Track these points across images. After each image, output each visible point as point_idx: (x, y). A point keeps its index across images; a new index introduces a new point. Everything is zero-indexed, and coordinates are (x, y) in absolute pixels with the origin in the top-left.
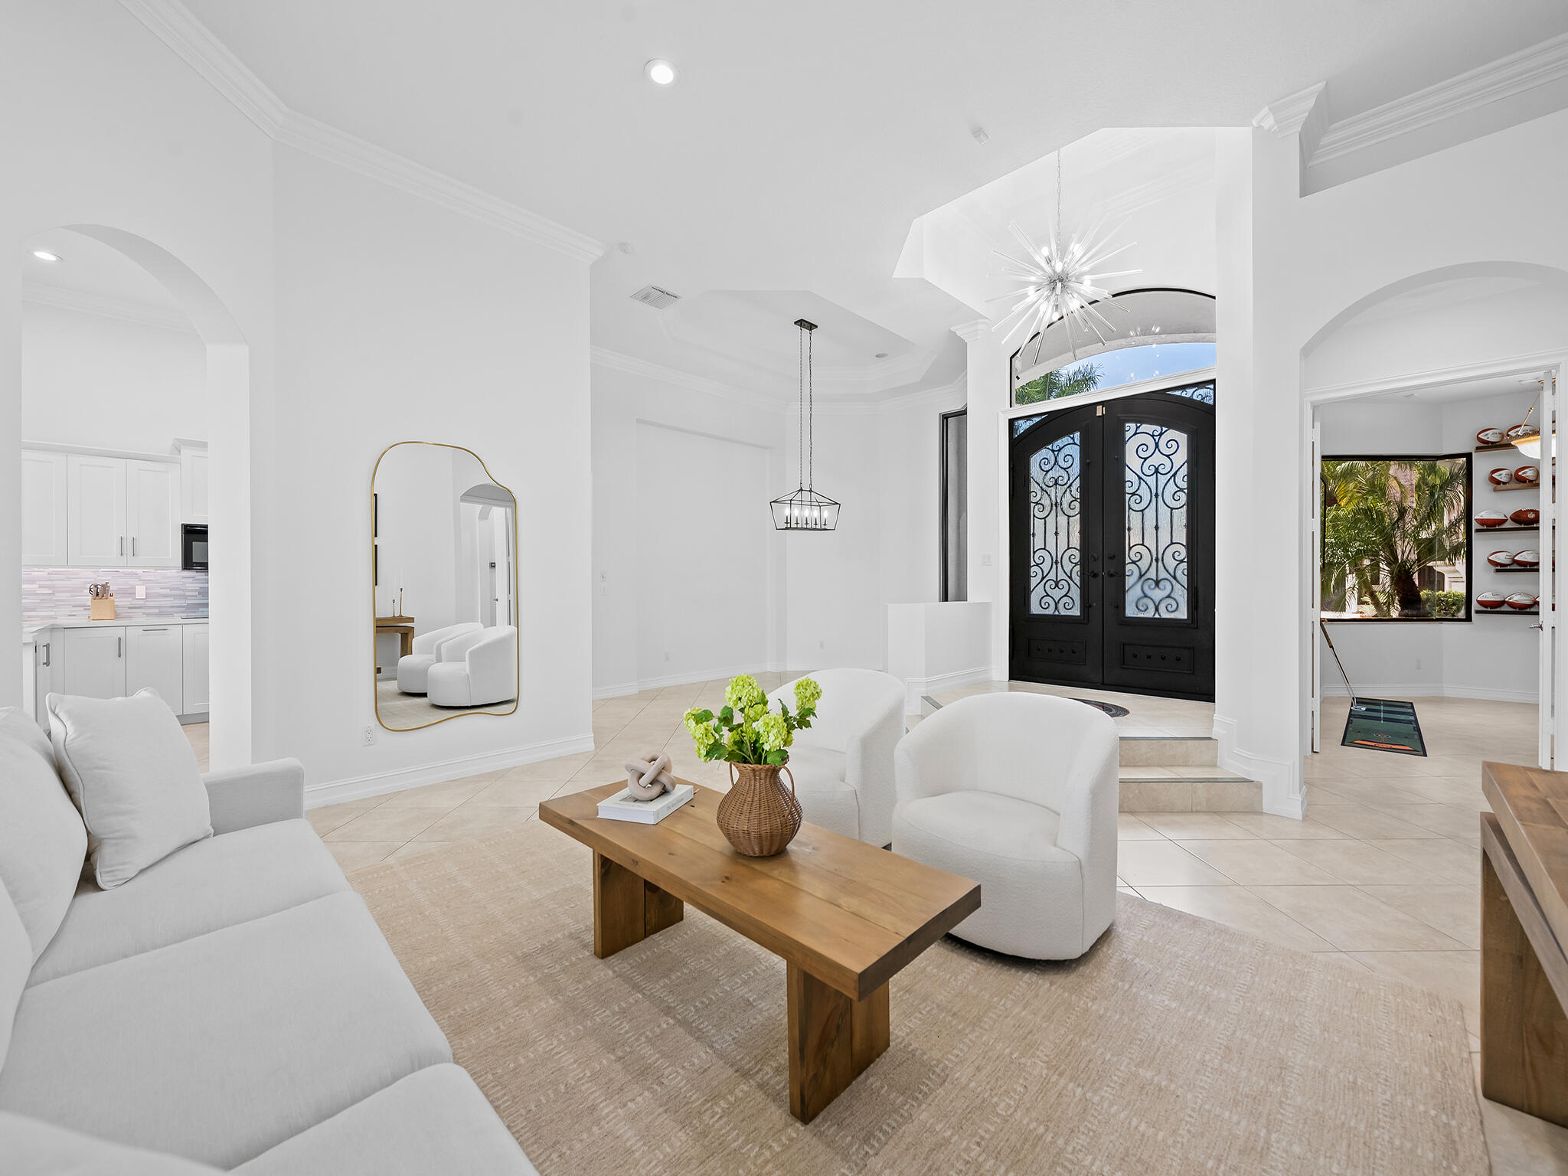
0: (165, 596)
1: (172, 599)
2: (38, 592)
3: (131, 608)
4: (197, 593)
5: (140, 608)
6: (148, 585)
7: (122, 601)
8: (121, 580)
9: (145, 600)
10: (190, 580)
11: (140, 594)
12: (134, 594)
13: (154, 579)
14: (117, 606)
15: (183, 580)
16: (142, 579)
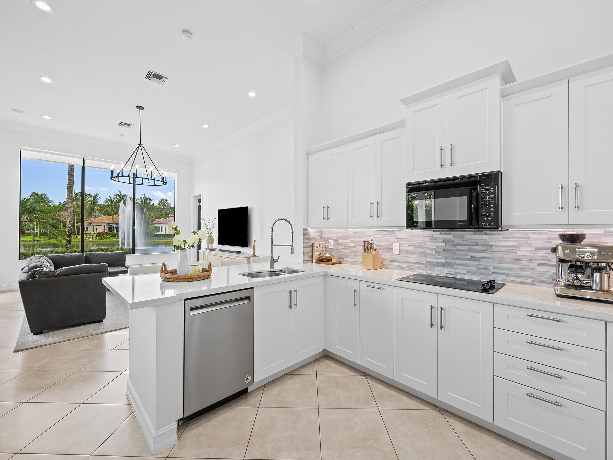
0: (411, 253)
1: (416, 256)
2: (350, 245)
3: (391, 261)
4: (433, 252)
5: (396, 261)
6: (400, 242)
7: (384, 255)
8: (385, 238)
9: (399, 255)
10: (429, 239)
11: (396, 250)
12: (393, 249)
13: (404, 237)
14: (383, 259)
15: (423, 239)
16: (397, 237)
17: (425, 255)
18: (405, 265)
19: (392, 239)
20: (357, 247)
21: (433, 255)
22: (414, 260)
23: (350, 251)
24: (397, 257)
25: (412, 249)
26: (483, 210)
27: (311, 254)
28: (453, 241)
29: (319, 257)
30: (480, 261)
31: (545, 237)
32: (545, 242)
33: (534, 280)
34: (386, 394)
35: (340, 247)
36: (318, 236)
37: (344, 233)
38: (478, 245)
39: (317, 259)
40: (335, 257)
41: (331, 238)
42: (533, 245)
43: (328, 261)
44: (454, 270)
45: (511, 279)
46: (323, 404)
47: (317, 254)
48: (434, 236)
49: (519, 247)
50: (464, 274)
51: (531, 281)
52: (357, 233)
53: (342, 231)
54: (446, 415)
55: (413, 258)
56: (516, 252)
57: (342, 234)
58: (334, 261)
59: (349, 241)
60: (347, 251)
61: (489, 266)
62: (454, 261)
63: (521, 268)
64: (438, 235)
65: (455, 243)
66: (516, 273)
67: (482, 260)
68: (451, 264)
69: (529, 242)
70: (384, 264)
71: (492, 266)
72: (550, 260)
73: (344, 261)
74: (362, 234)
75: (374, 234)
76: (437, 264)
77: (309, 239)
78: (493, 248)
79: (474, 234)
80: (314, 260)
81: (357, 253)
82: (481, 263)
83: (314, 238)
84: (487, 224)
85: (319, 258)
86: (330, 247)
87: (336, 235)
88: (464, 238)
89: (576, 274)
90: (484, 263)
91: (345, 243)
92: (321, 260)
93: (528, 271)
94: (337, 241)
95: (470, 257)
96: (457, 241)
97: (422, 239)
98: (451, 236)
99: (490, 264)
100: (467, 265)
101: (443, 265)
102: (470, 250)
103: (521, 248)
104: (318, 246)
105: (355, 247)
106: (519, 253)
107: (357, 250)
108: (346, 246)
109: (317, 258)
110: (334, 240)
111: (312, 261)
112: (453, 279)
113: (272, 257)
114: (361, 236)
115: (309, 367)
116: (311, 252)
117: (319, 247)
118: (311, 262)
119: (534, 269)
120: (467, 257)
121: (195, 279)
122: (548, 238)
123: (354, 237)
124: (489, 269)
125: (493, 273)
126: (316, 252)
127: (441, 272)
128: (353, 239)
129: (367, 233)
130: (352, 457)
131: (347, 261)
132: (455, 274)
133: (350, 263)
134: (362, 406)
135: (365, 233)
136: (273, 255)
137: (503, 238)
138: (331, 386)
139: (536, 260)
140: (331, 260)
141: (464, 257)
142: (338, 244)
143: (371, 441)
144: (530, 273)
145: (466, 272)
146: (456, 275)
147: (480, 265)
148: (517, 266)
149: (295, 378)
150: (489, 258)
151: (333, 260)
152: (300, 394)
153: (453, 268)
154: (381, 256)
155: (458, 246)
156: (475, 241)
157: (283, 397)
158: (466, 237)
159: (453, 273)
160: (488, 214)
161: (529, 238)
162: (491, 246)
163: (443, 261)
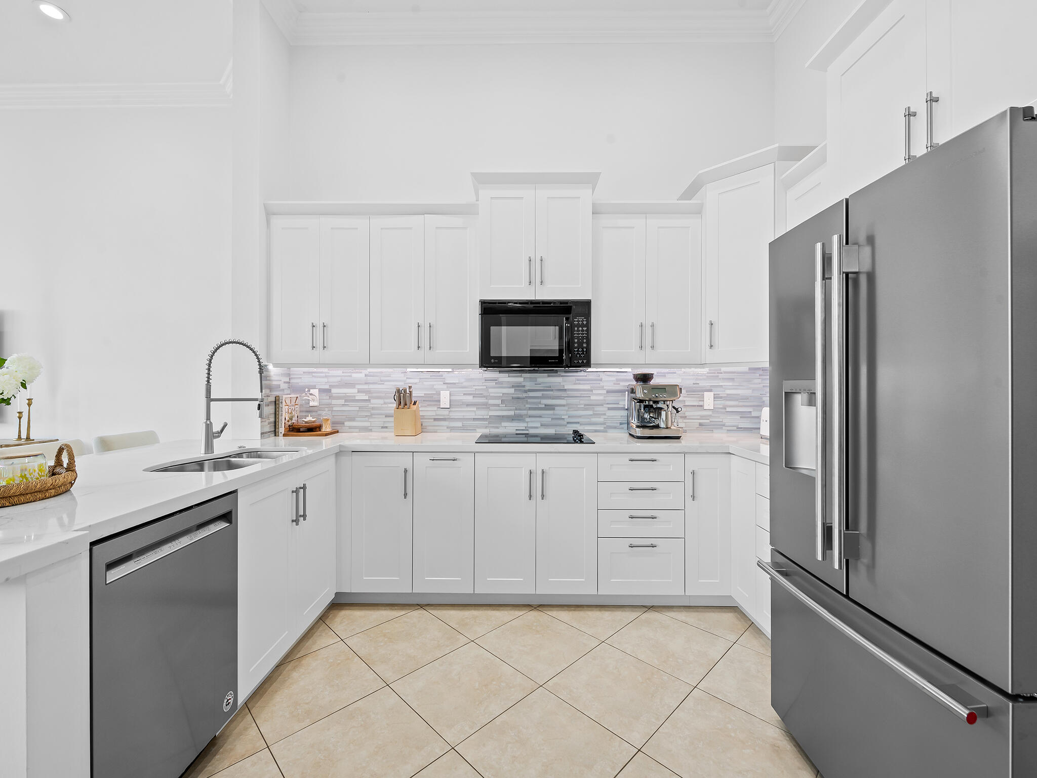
0: (468, 405)
1: (475, 409)
2: (357, 398)
3: (435, 420)
4: (499, 402)
5: (444, 420)
6: (452, 390)
7: (426, 411)
8: (425, 383)
9: (449, 410)
10: (493, 384)
11: (445, 401)
12: (439, 401)
13: (458, 382)
14: (423, 417)
15: (486, 384)
16: (446, 382)
17: (486, 406)
18: (459, 424)
19: (438, 385)
20: (373, 401)
21: (498, 405)
22: (472, 415)
23: (357, 409)
24: (446, 412)
25: (470, 399)
26: (576, 345)
27: (272, 420)
28: (524, 386)
29: (290, 423)
30: (554, 409)
31: (614, 379)
32: (614, 384)
33: (605, 426)
34: (467, 618)
35: (334, 402)
36: (285, 382)
37: (343, 376)
38: (552, 390)
39: (286, 428)
40: (329, 422)
41: (315, 385)
42: (604, 388)
43: (312, 429)
44: (525, 425)
45: (585, 428)
46: (389, 676)
47: (287, 419)
48: (500, 380)
49: (592, 391)
50: (537, 428)
51: (603, 428)
52: (370, 376)
53: (339, 372)
54: (546, 611)
55: (471, 413)
56: (590, 397)
57: (339, 379)
58: (326, 428)
59: (355, 391)
60: (352, 408)
61: (564, 415)
62: (524, 412)
63: (594, 414)
64: (505, 378)
65: (527, 388)
66: (589, 420)
67: (556, 408)
68: (521, 416)
69: (602, 384)
70: (426, 426)
71: (566, 415)
72: (618, 404)
73: (343, 428)
74: (382, 378)
75: (407, 378)
76: (503, 419)
77: (270, 388)
78: (568, 393)
79: (549, 376)
80: (282, 430)
81: (372, 412)
82: (556, 412)
83: (279, 386)
84: (580, 361)
85: (289, 426)
86: (312, 404)
87: (325, 380)
88: (536, 381)
89: (649, 414)
90: (559, 411)
91: (347, 394)
92: (294, 430)
93: (600, 418)
94: (328, 391)
95: (544, 406)
96: (529, 385)
97: (484, 384)
98: (520, 380)
99: (565, 412)
100: (540, 417)
101: (512, 419)
102: (543, 397)
103: (594, 392)
104: (288, 402)
105: (369, 400)
106: (593, 398)
107: (372, 406)
108: (348, 399)
109: (287, 426)
110: (321, 391)
111: (276, 433)
112: (524, 436)
113: (209, 427)
114: (381, 381)
115: (318, 633)
116: (273, 416)
117: (289, 404)
118: (273, 435)
119: (605, 414)
120: (540, 406)
121: (40, 495)
122: (617, 380)
123: (366, 383)
124: (564, 419)
125: (568, 423)
126: (284, 416)
127: (510, 428)
128: (366, 387)
129: (391, 376)
130: (486, 716)
131: (350, 427)
132: (527, 428)
133: (357, 430)
134: (448, 648)
135: (390, 377)
136: (210, 422)
137: (578, 380)
138: (382, 644)
139: (607, 404)
140: (319, 428)
141: (537, 406)
142: (331, 397)
143: (494, 683)
144: (601, 420)
145: (538, 425)
146: (528, 430)
147: (554, 415)
148: (591, 413)
149: (304, 662)
150: (564, 406)
151: (324, 428)
152: (337, 682)
153: (524, 421)
154: (421, 414)
155: (529, 391)
156: (548, 385)
157: (307, 703)
158: (540, 380)
159: (524, 428)
160: (580, 350)
161: (601, 380)
162: (565, 390)
163: (512, 413)
